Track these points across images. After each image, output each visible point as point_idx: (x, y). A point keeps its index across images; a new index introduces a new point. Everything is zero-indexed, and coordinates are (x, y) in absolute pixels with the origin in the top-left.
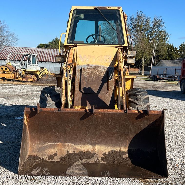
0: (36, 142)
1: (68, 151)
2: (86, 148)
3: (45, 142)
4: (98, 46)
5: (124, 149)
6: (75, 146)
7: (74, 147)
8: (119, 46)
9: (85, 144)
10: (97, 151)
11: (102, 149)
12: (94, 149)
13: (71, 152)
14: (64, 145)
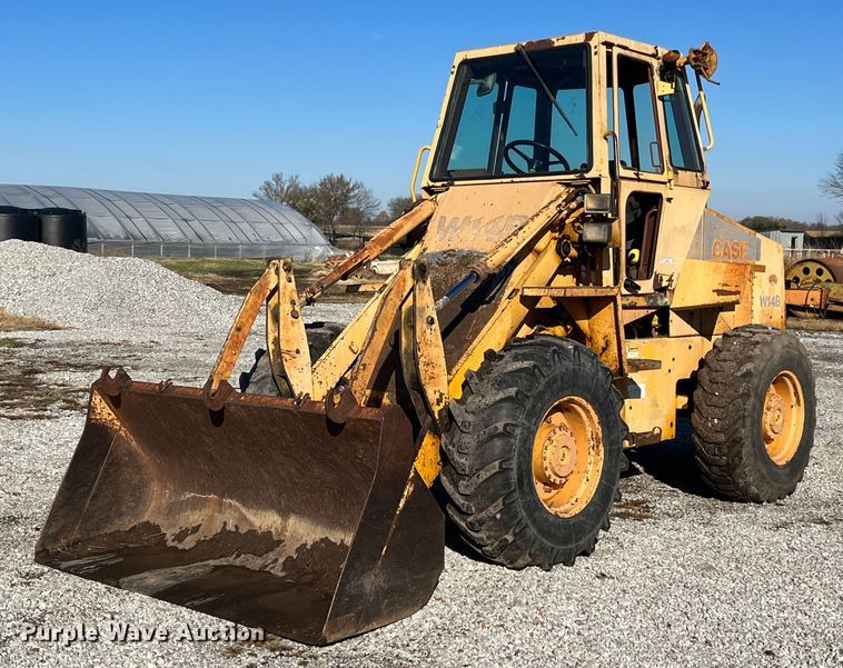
0: (168, 484)
1: (225, 524)
2: (266, 520)
3: (184, 489)
4: (513, 182)
5: (349, 540)
6: (244, 511)
7: (241, 512)
8: (572, 177)
9: (265, 509)
10: (287, 534)
11: (301, 531)
12: (284, 528)
13: (230, 527)
14: (220, 504)
